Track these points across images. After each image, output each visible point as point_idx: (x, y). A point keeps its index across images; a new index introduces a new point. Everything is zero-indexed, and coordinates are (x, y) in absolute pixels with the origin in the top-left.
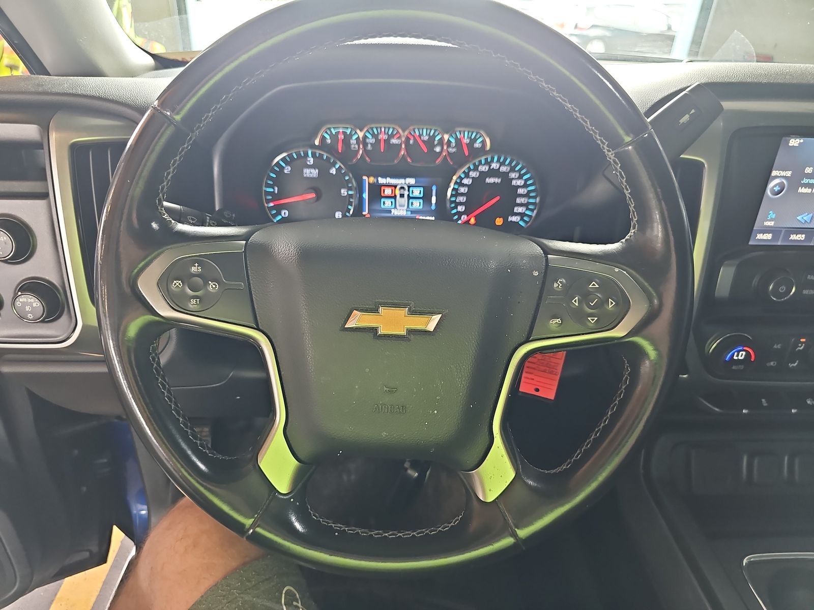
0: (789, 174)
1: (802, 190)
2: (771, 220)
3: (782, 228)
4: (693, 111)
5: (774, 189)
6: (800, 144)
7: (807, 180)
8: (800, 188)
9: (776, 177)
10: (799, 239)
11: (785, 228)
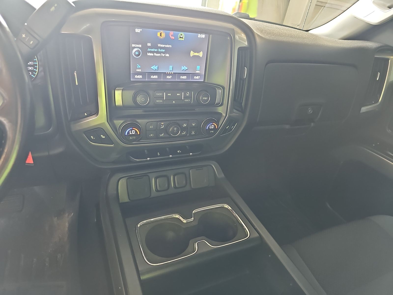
0: (140, 46)
1: (149, 54)
2: (139, 69)
3: (146, 72)
4: (56, 5)
5: (136, 53)
6: (140, 31)
7: (150, 49)
8: (148, 53)
9: (135, 47)
10: (155, 78)
11: (147, 72)
